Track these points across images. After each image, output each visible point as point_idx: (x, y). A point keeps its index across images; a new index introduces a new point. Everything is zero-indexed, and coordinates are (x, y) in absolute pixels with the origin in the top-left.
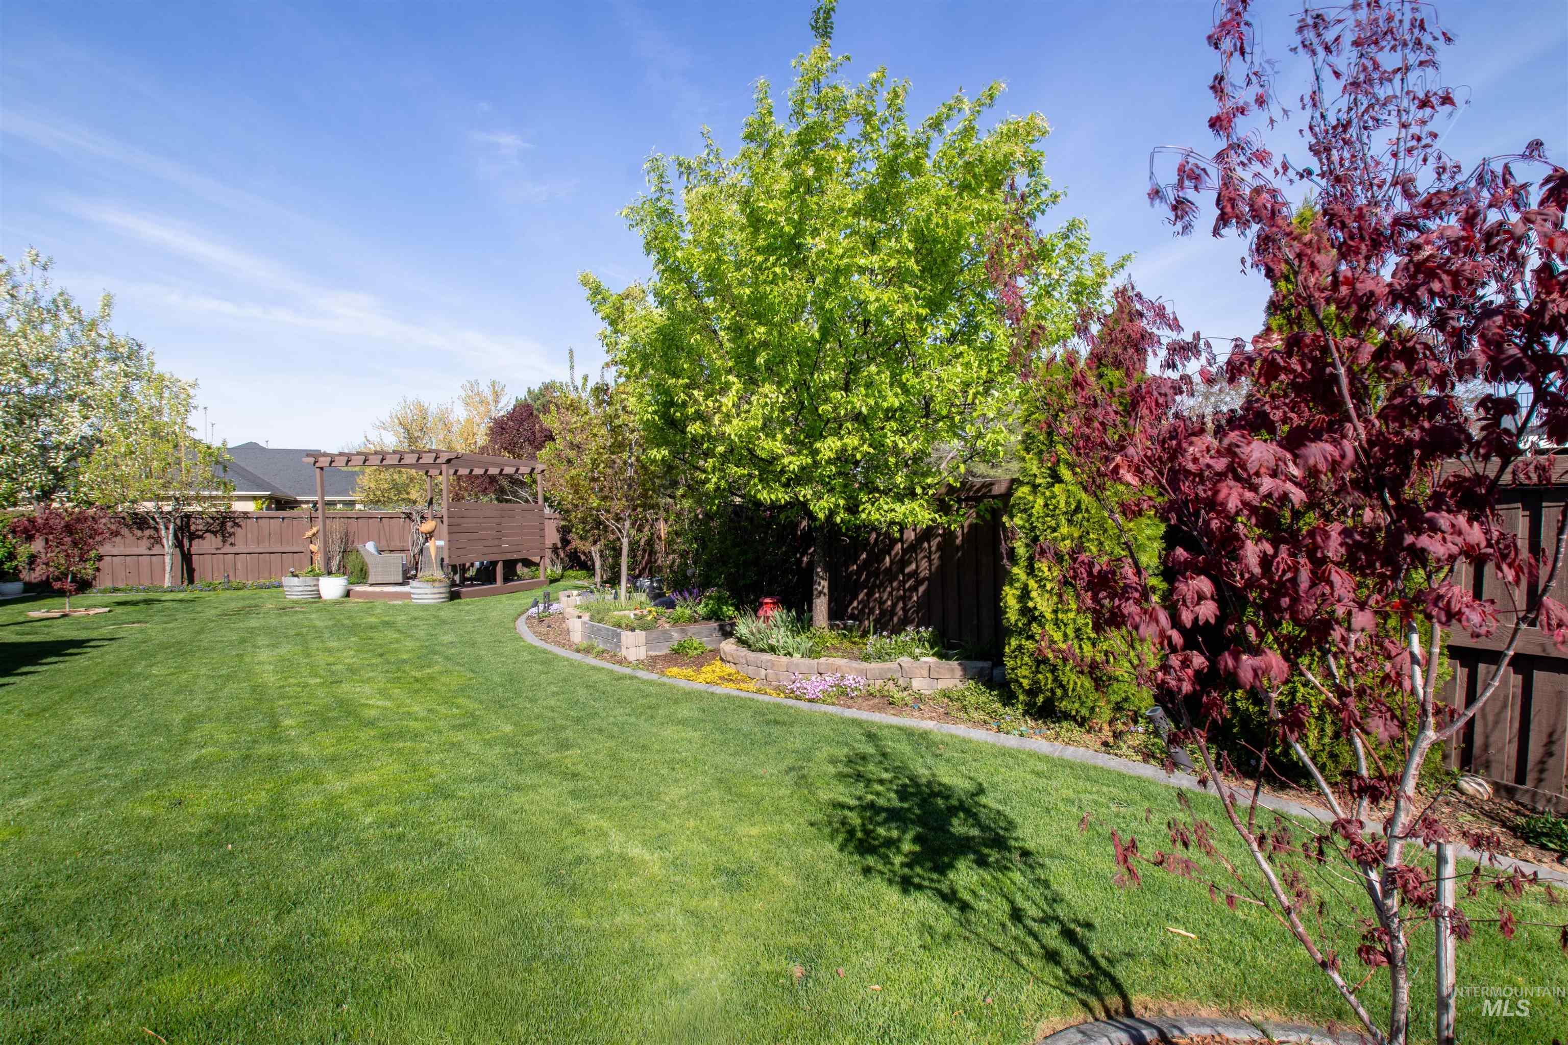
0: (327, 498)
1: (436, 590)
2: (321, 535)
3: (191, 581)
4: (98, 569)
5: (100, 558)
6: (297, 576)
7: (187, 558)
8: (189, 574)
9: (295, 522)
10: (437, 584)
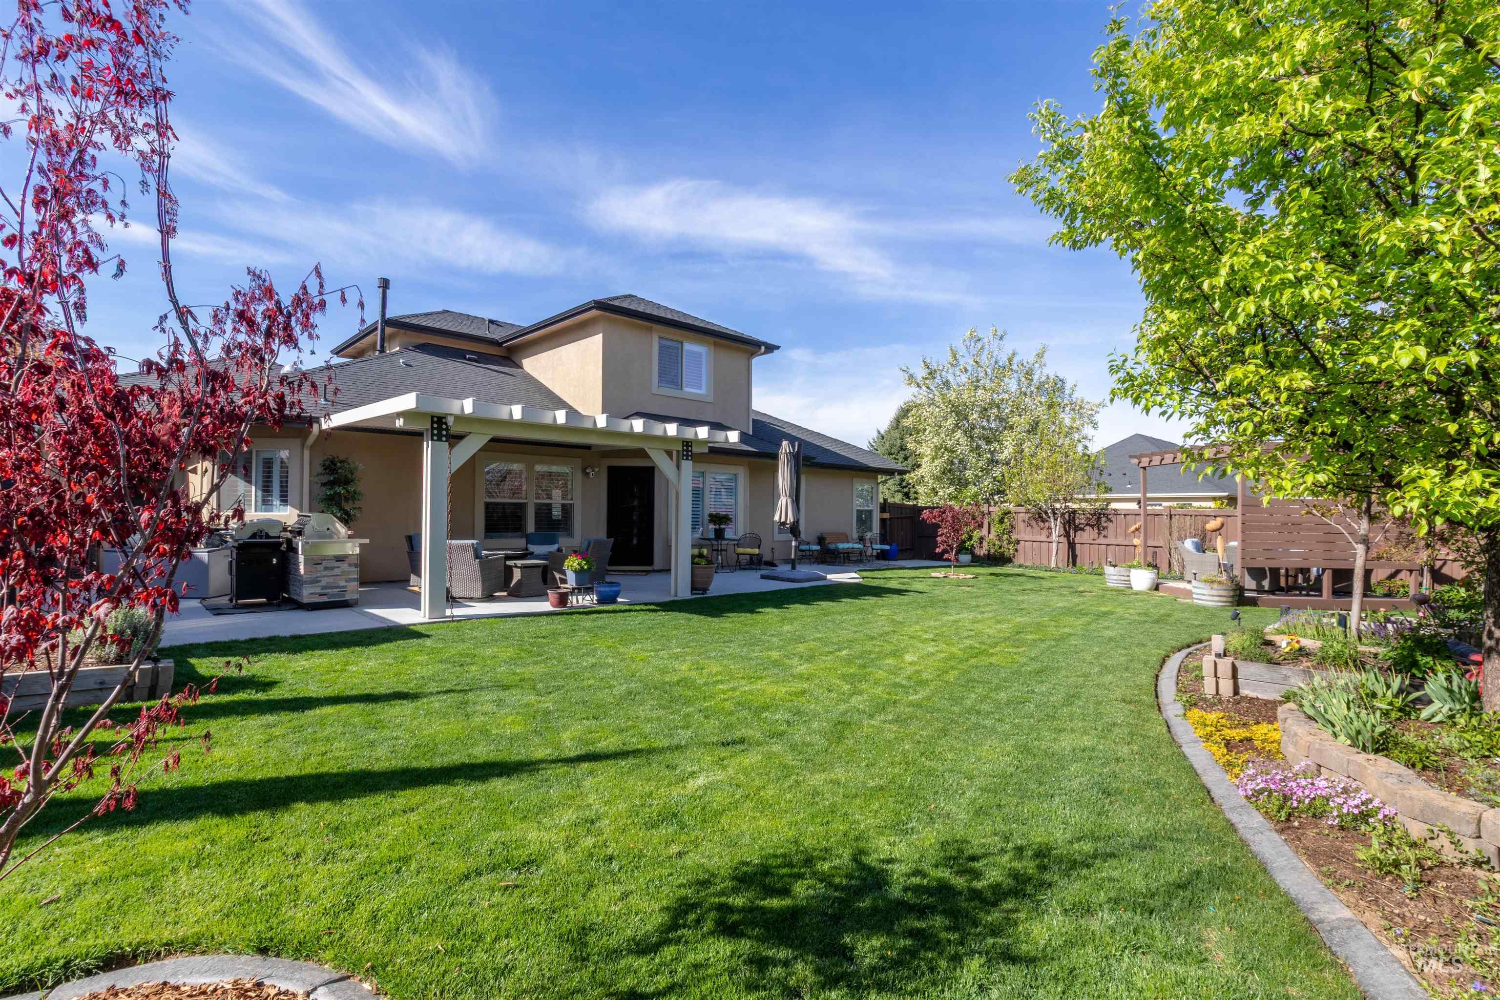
0: (1149, 495)
1: (1214, 592)
2: (1142, 530)
3: (1074, 564)
4: (1016, 550)
5: (1018, 542)
6: (1115, 566)
7: (1072, 546)
8: (1073, 558)
9: (1157, 518)
10: (1215, 586)
